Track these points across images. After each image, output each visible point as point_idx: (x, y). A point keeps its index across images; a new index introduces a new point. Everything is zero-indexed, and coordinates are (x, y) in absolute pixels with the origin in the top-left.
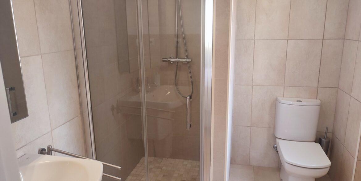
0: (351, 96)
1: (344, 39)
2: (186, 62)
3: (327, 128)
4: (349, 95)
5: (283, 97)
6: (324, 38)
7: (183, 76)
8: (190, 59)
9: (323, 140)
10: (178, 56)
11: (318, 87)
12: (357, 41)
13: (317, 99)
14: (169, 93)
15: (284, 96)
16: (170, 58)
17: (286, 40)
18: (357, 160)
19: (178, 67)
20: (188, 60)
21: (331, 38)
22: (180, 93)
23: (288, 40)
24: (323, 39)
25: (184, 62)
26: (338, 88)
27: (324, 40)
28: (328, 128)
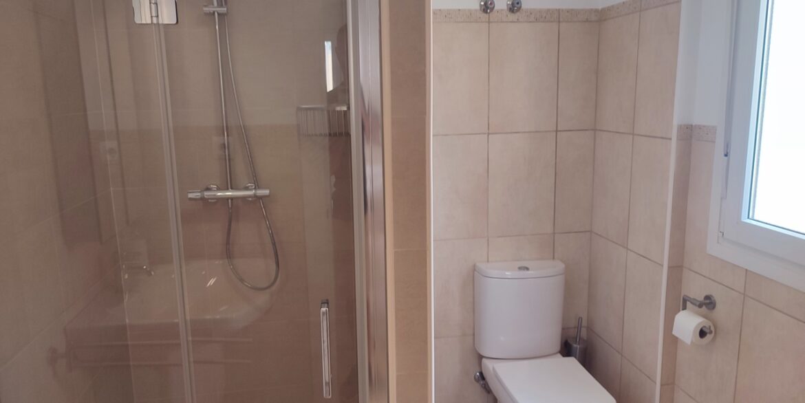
0: (628, 249)
1: (595, 130)
2: (255, 196)
3: (580, 319)
4: (624, 247)
5: (488, 261)
6: (559, 129)
7: (247, 234)
8: (265, 188)
9: (575, 346)
10: (231, 184)
11: (554, 233)
12: (628, 134)
13: (554, 258)
14: (212, 282)
15: (490, 260)
16: (208, 189)
17: (485, 134)
18: (661, 385)
19: (232, 209)
20: (261, 192)
21: (572, 129)
22: (242, 280)
23: (489, 134)
24: (557, 131)
25: (250, 197)
26: (591, 231)
27: (558, 133)
28: (582, 318)
